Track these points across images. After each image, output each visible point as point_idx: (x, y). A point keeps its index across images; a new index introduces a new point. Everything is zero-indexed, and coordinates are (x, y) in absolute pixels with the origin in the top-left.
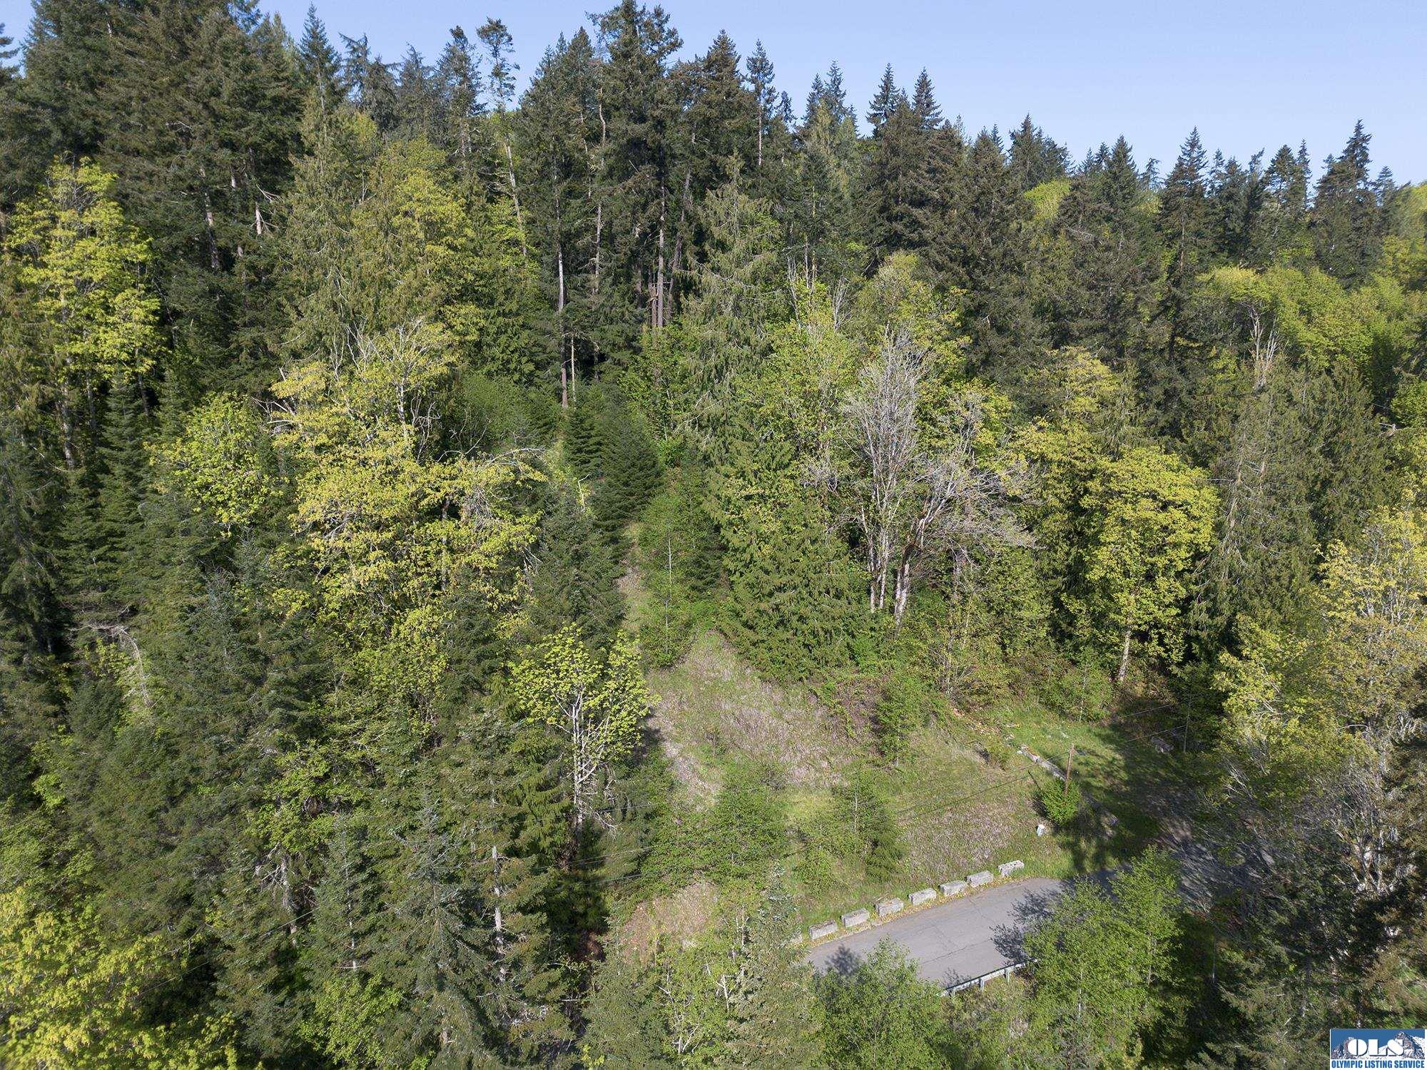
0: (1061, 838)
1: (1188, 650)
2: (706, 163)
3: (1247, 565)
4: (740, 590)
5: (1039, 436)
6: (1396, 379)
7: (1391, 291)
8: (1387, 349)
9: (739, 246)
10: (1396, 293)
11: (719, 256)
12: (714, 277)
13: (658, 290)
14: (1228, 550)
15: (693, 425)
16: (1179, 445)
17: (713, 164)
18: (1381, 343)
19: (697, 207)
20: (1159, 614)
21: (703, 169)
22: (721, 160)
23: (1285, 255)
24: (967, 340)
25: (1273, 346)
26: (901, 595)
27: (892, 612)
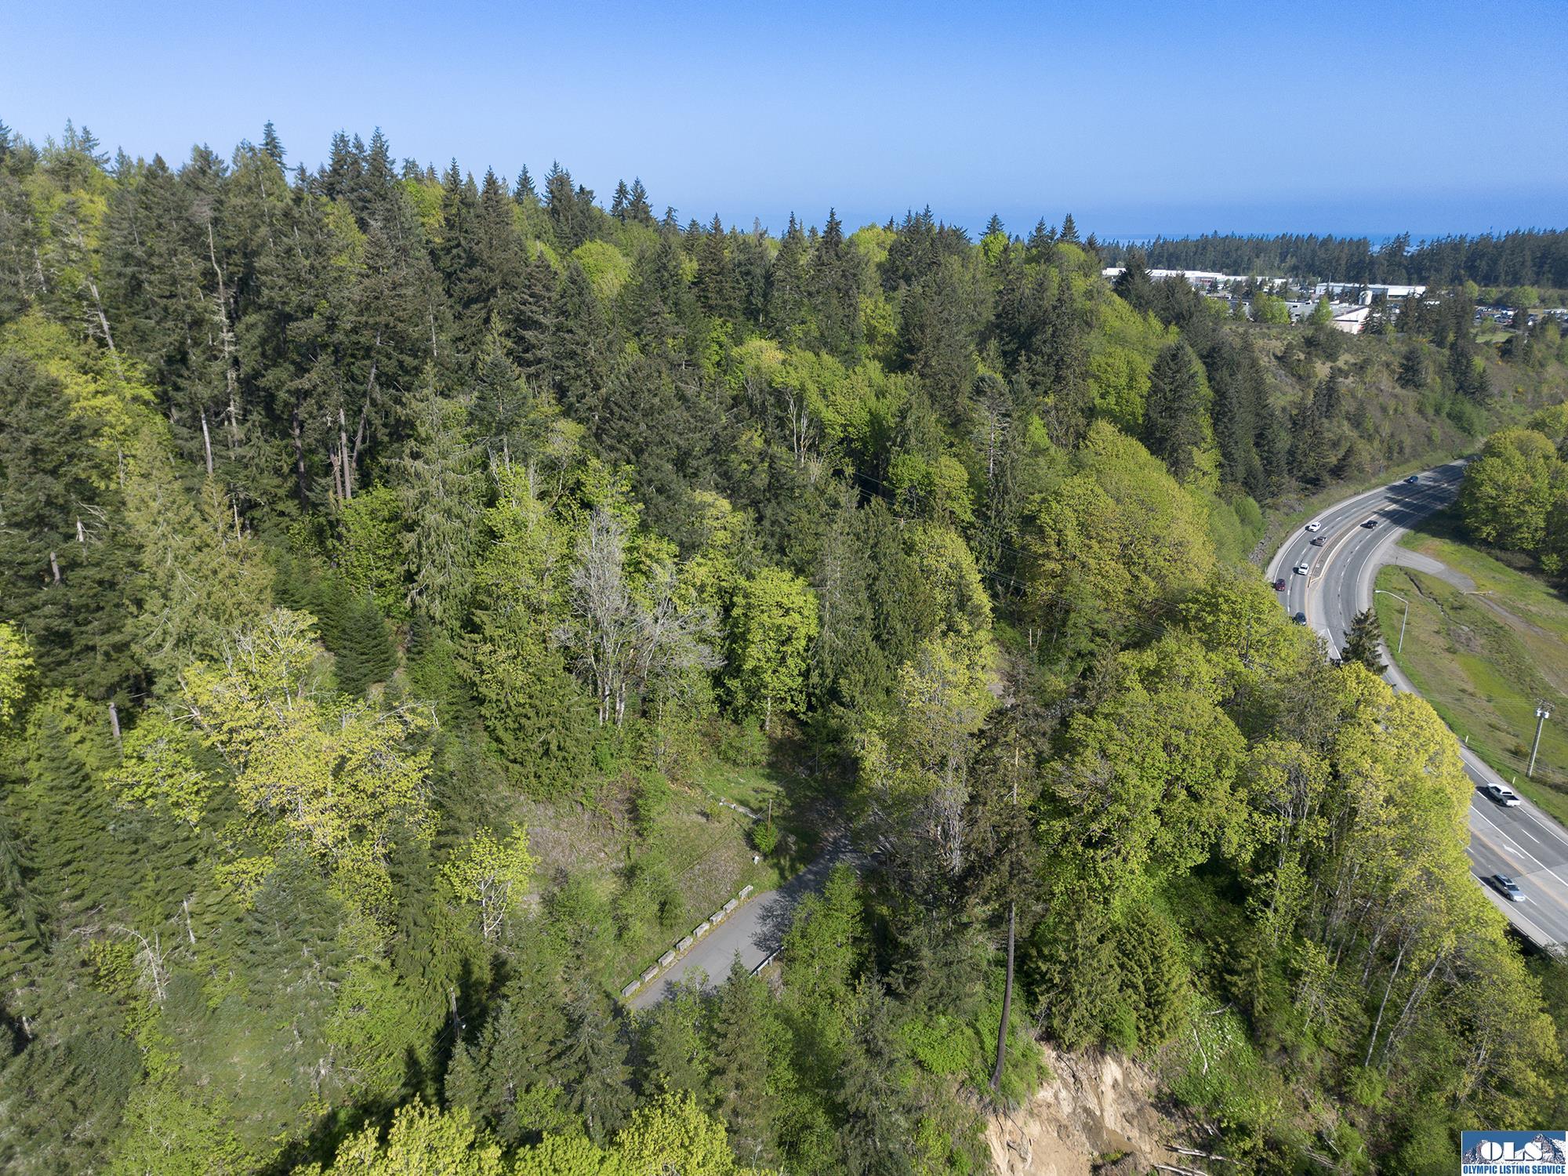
0: (771, 861)
1: (810, 701)
2: (394, 362)
3: (840, 643)
4: (501, 733)
5: (700, 570)
6: (888, 451)
7: (874, 369)
8: (880, 424)
9: (443, 440)
10: (878, 372)
11: (423, 449)
12: (419, 464)
13: (343, 459)
14: (827, 634)
15: (420, 593)
16: (786, 559)
17: (401, 364)
18: (875, 420)
19: (386, 398)
20: (791, 684)
21: (390, 367)
22: (408, 360)
23: (798, 330)
24: (641, 506)
25: (805, 422)
26: (621, 707)
27: (615, 723)
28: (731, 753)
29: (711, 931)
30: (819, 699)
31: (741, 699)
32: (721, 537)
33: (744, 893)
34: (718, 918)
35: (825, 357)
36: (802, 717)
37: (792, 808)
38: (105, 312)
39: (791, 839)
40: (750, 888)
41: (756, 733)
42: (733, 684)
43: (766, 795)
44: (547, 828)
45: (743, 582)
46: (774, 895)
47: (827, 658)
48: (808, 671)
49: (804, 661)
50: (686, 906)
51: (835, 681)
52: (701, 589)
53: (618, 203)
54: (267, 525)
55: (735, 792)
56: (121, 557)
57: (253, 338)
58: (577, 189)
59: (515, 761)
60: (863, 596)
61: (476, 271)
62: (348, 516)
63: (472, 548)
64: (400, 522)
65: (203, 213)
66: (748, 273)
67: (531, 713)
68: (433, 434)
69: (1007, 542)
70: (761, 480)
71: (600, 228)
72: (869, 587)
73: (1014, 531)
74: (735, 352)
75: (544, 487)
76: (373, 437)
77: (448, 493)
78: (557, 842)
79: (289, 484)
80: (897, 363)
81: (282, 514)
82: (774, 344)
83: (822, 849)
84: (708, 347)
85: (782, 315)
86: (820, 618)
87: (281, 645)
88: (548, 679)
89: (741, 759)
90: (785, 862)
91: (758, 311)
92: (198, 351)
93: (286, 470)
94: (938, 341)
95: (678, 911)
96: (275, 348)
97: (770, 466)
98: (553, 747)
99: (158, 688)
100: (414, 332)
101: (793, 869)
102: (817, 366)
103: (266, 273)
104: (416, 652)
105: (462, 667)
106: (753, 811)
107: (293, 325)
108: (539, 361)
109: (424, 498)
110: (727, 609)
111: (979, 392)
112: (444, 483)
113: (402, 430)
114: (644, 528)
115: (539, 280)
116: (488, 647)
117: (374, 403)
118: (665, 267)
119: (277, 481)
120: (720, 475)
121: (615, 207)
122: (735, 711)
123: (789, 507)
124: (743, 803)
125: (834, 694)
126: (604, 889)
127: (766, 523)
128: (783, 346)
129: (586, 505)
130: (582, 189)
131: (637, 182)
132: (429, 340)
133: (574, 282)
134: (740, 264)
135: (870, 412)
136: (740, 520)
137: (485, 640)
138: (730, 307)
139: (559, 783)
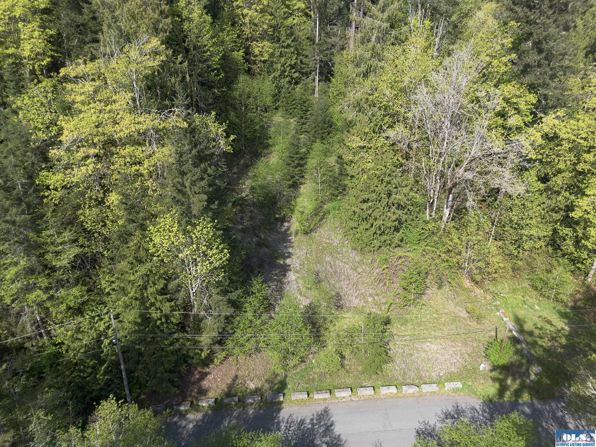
26: (446, 211)
29: (395, 396)
33: (449, 386)
34: (409, 390)
37: (563, 347)
39: (535, 369)
40: (459, 385)
46: (477, 404)
50: (394, 366)
55: (521, 312)
78: (349, 277)
89: (546, 291)
90: (513, 384)
101: (518, 393)
106: (521, 330)
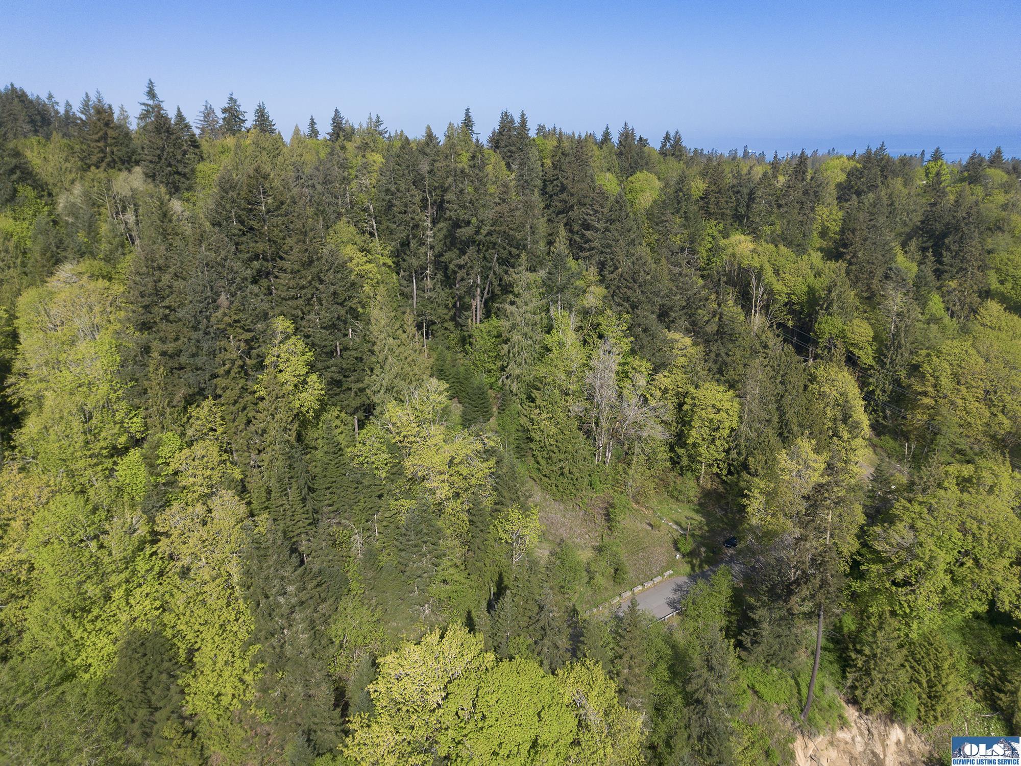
0: (687, 559)
1: (729, 469)
2: (506, 252)
3: (753, 435)
4: (540, 459)
5: (664, 380)
6: (817, 313)
7: (816, 258)
8: (814, 295)
9: (527, 296)
10: (819, 259)
11: (517, 299)
12: (513, 308)
13: (477, 303)
14: (744, 428)
15: (507, 378)
16: (722, 378)
17: (510, 253)
18: (811, 291)
19: (501, 271)
20: (717, 456)
21: (505, 254)
22: (514, 251)
23: (767, 229)
24: (632, 339)
25: (761, 290)
26: (609, 455)
27: (604, 463)
28: (676, 493)
29: (642, 591)
30: (735, 468)
31: (685, 461)
32: (682, 361)
33: (667, 574)
34: (649, 585)
35: (783, 249)
36: (724, 478)
37: (708, 532)
38: (375, 218)
39: (703, 549)
40: (671, 572)
41: (692, 483)
42: (681, 451)
43: (693, 522)
44: (559, 516)
45: (692, 390)
46: (685, 579)
47: (742, 441)
48: (730, 449)
49: (727, 443)
50: (631, 575)
51: (746, 459)
52: (665, 391)
53: (664, 145)
54: (439, 333)
55: (674, 516)
56: (366, 347)
57: (441, 235)
58: (638, 138)
59: (545, 476)
60: (773, 407)
61: (564, 196)
62: (476, 333)
63: (536, 356)
64: (501, 338)
65: (425, 167)
66: (738, 192)
67: (556, 450)
68: (521, 291)
69: (897, 382)
70: (712, 328)
71: (647, 164)
72: (777, 401)
73: (903, 374)
74: (723, 242)
75: (580, 324)
76: (493, 292)
77: (527, 325)
78: (563, 524)
79: (451, 313)
80: (833, 254)
81: (446, 329)
82: (749, 238)
83: (722, 559)
84: (703, 240)
85: (758, 220)
86: (740, 417)
87: (431, 397)
88: (567, 432)
89: (681, 497)
90: (696, 562)
91: (743, 216)
92: (414, 241)
93: (450, 305)
94: (865, 240)
95: (625, 576)
96: (451, 241)
97: (720, 320)
98: (566, 471)
99: (376, 412)
100: (518, 236)
101: (700, 566)
102: (775, 254)
103: (448, 202)
104: (502, 410)
105: (523, 420)
106: (682, 528)
107: (459, 230)
108: (593, 249)
109: (513, 327)
110: (680, 405)
111: (887, 277)
112: (525, 319)
113: (507, 289)
114: (633, 352)
115: (597, 201)
116: (537, 411)
117: (495, 273)
118: (681, 190)
119: (446, 311)
120: (690, 323)
121: (662, 148)
122: (681, 468)
123: (731, 346)
124: (677, 523)
125: (745, 466)
126: (585, 555)
127: (713, 355)
128: (757, 238)
129: (601, 336)
130: (641, 138)
131: (677, 132)
132: (526, 239)
133: (617, 202)
134: (733, 186)
135: (808, 286)
136: (696, 352)
137: (536, 407)
138: (723, 214)
139: (568, 492)
